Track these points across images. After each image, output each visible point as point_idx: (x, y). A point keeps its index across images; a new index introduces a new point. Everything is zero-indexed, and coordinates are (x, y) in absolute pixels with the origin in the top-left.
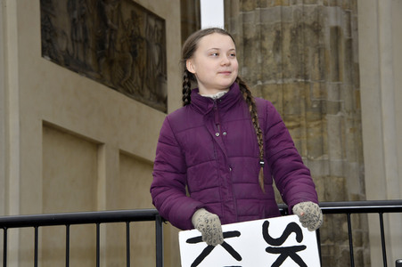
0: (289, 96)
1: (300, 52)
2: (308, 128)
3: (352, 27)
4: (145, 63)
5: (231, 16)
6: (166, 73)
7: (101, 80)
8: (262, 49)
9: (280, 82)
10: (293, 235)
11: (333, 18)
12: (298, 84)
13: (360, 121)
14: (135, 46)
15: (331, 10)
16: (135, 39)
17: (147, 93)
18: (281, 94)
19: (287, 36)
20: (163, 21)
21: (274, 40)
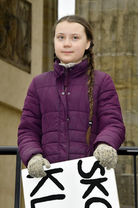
0: (120, 66)
1: (130, 33)
2: (132, 89)
4: (15, 36)
5: (80, 3)
6: (30, 43)
8: (102, 29)
9: (114, 55)
10: (98, 170)
12: (127, 57)
14: (8, 22)
16: (8, 17)
17: (16, 58)
18: (114, 64)
19: (121, 20)
20: (30, 5)
21: (111, 23)
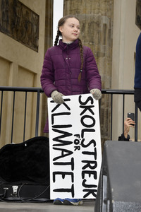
1: (91, 32)
3: (111, 24)
4: (30, 32)
7: (13, 37)
10: (90, 101)
11: (104, 21)
12: (90, 45)
13: (111, 61)
14: (27, 25)
15: (104, 17)
16: (27, 22)
20: (38, 16)
